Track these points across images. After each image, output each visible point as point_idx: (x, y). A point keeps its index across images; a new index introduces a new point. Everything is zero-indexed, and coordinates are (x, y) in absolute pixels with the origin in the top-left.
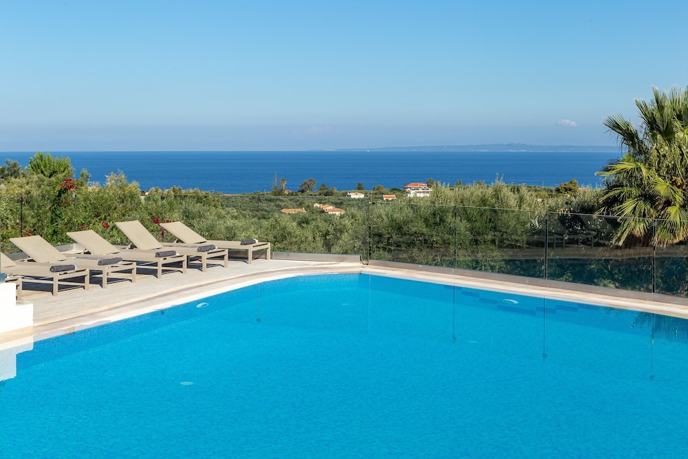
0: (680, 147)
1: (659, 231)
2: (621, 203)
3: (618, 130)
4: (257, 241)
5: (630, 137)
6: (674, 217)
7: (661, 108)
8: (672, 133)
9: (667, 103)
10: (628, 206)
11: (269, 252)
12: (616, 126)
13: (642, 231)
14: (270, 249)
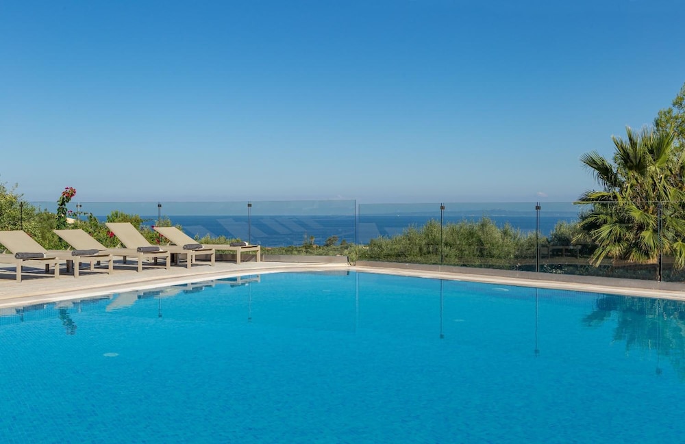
0: (652, 178)
1: (633, 253)
2: (599, 227)
3: (594, 166)
4: (247, 244)
5: (604, 171)
6: (648, 240)
7: (633, 144)
8: (645, 167)
9: (639, 141)
10: (605, 231)
11: (259, 254)
12: (592, 163)
13: (618, 252)
14: (259, 252)
